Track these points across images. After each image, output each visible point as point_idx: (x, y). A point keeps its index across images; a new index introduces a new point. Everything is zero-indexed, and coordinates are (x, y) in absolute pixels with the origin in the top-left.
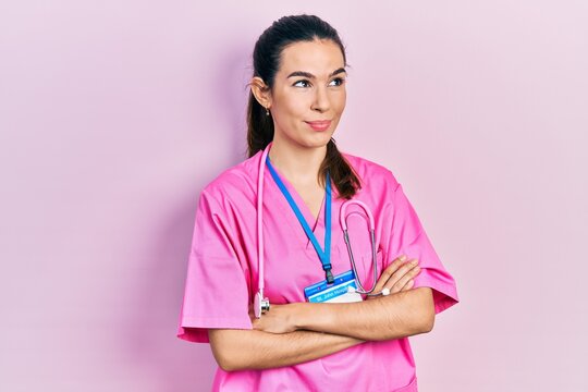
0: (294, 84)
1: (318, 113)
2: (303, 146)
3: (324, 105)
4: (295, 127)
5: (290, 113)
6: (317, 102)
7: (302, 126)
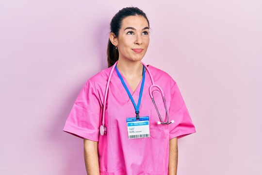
0: (127, 33)
1: (137, 45)
2: (131, 61)
3: (140, 42)
4: (127, 52)
5: (125, 46)
6: (137, 41)
7: (130, 51)
